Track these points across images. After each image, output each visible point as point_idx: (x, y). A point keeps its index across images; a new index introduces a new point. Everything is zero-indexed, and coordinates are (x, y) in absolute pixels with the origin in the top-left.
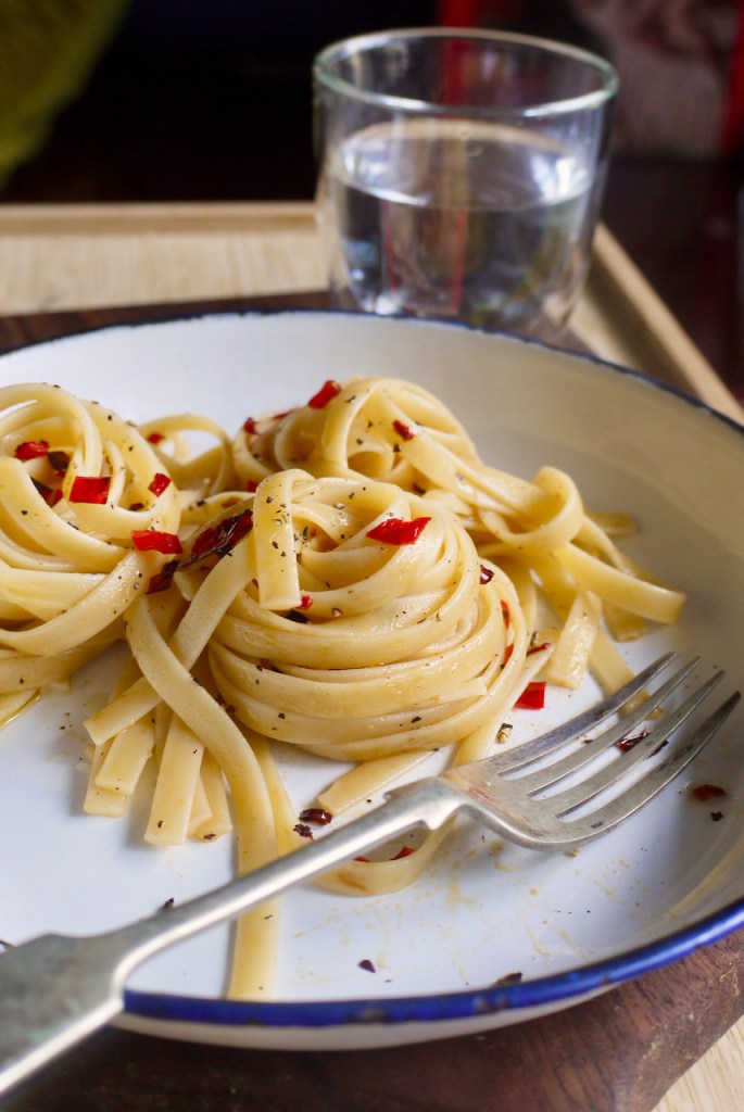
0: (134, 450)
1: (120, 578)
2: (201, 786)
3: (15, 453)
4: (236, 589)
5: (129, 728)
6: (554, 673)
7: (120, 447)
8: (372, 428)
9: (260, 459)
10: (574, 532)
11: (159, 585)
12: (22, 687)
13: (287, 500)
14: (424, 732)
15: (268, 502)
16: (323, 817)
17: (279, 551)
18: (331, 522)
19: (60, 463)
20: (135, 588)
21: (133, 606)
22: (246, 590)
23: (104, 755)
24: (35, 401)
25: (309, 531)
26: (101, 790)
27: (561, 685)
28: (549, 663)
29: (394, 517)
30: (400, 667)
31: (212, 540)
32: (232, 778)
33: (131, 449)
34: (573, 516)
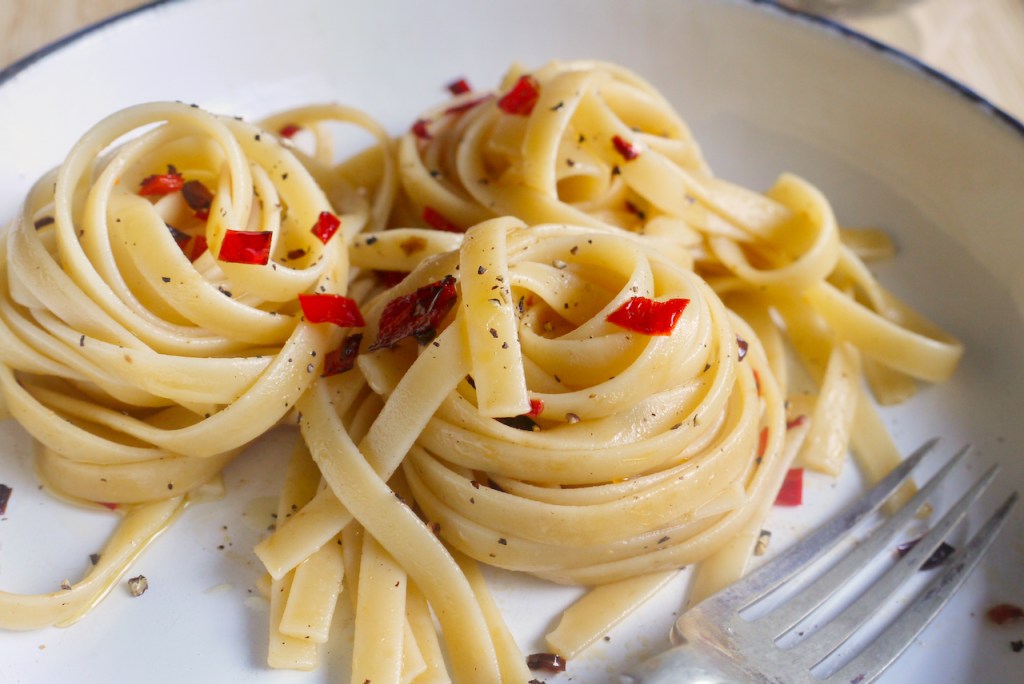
0: (289, 177)
1: (290, 361)
2: (408, 627)
3: (140, 188)
4: (444, 388)
5: (312, 557)
6: (812, 457)
7: (270, 174)
8: (584, 145)
9: (439, 177)
10: (828, 267)
11: (336, 364)
12: (170, 492)
13: (503, 271)
14: (671, 552)
15: (480, 272)
16: (556, 664)
17: (500, 341)
18: (551, 287)
19: (198, 201)
20: (308, 371)
21: (308, 394)
22: (459, 389)
23: (285, 590)
24: (164, 122)
25: (527, 301)
26: (287, 639)
27: (820, 470)
28: (806, 445)
29: (638, 295)
30: (649, 480)
31: (405, 314)
32: (442, 614)
33: (285, 177)
34: (828, 248)
